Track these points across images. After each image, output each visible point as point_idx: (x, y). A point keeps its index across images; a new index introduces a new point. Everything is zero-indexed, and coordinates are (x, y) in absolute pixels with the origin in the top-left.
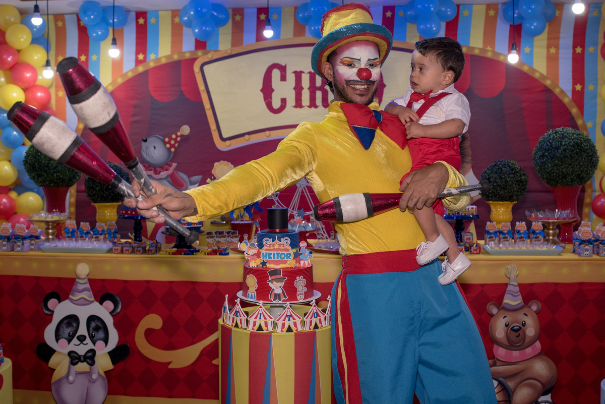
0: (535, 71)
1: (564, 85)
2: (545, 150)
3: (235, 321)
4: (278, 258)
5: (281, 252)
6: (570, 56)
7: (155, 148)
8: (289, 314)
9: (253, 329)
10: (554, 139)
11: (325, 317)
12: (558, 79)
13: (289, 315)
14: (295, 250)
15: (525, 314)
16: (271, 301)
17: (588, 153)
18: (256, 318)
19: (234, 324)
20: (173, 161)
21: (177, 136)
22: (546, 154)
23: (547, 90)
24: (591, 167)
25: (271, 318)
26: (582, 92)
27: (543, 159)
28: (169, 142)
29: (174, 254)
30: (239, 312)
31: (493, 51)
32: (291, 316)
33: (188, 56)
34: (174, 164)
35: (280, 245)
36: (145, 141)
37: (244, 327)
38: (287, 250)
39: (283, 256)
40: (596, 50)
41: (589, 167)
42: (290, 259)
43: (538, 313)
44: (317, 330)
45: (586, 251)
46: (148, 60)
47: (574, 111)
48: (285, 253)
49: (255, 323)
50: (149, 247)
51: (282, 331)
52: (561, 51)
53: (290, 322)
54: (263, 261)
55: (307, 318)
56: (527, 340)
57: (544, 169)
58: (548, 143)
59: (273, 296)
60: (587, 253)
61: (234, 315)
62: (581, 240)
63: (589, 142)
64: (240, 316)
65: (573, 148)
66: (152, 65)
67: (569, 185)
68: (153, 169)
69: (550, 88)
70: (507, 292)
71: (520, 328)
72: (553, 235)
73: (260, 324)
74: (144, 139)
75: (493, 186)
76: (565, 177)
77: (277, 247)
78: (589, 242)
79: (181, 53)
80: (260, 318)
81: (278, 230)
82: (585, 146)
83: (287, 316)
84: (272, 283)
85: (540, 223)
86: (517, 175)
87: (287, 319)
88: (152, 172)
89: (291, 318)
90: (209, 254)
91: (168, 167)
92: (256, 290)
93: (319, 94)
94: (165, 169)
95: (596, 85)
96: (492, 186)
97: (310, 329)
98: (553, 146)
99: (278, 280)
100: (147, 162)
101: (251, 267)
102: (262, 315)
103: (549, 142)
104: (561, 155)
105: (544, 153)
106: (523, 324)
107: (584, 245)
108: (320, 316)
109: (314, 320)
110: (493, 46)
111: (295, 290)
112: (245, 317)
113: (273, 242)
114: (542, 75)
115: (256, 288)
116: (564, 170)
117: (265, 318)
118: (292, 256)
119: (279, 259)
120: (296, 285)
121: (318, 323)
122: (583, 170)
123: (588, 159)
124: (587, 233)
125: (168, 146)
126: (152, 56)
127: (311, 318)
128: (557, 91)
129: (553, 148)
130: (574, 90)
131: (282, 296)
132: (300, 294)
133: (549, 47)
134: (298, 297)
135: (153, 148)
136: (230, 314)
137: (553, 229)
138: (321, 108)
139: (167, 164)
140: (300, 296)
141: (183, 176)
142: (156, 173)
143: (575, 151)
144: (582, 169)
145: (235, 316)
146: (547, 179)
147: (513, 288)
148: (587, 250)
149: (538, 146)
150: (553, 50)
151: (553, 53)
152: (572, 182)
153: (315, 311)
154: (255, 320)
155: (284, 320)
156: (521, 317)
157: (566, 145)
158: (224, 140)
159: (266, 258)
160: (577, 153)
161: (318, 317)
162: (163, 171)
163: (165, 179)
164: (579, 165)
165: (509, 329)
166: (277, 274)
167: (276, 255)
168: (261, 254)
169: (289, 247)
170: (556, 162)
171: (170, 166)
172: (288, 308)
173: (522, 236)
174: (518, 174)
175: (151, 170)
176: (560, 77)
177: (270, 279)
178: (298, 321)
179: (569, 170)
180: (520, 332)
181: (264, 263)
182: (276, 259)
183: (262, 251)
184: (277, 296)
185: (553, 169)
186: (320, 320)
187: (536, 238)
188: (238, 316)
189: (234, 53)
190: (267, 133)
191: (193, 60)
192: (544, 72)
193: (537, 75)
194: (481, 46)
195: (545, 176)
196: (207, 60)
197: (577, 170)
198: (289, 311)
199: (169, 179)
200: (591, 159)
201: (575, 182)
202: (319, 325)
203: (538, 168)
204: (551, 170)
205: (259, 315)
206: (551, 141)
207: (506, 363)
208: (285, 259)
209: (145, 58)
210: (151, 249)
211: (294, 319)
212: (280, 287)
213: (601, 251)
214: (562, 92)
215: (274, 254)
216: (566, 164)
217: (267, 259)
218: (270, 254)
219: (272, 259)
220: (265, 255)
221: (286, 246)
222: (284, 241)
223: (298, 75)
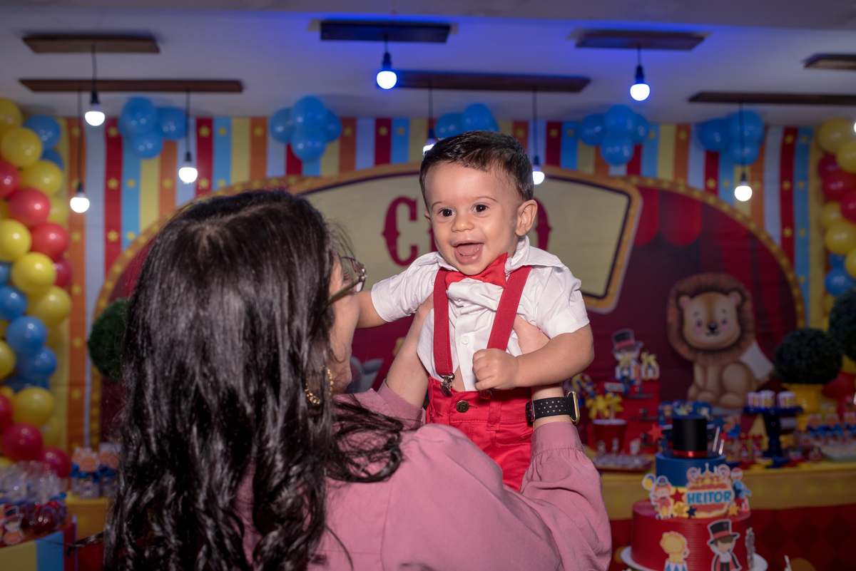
0: (737, 212)
1: (772, 230)
4: (711, 500)
6: (777, 193)
12: (763, 221)
23: (751, 236)
26: (792, 239)
31: (687, 186)
35: (712, 479)
39: (718, 497)
40: (806, 187)
42: (729, 500)
47: (784, 262)
48: (723, 491)
59: (718, 568)
69: (755, 233)
77: (707, 482)
84: (716, 545)
92: (685, 559)
95: (807, 230)
99: (726, 539)
110: (685, 179)
113: (701, 473)
114: (745, 217)
115: (686, 556)
118: (733, 496)
119: (713, 502)
128: (763, 237)
130: (783, 234)
131: (732, 565)
133: (752, 181)
150: (757, 185)
159: (694, 502)
166: (723, 530)
167: (708, 497)
168: (684, 496)
169: (727, 481)
177: (712, 539)
181: (691, 512)
182: (708, 503)
183: (687, 491)
184: (725, 568)
189: (343, 180)
192: (748, 213)
193: (739, 217)
194: (671, 178)
208: (722, 501)
212: (728, 551)
214: (769, 239)
215: (705, 494)
217: (696, 504)
218: (699, 495)
219: (703, 503)
220: (691, 496)
221: (724, 479)
222: (719, 471)
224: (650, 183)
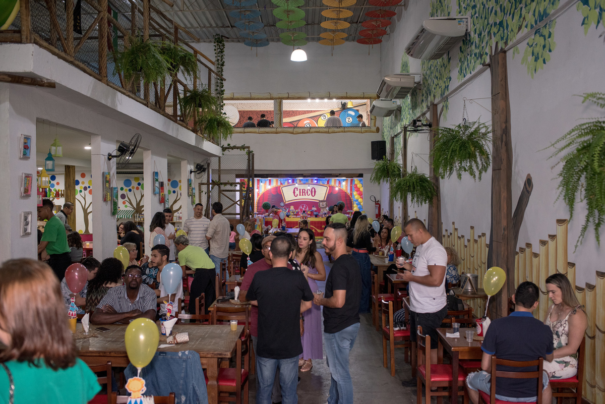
189: (288, 185)
223: (300, 190)
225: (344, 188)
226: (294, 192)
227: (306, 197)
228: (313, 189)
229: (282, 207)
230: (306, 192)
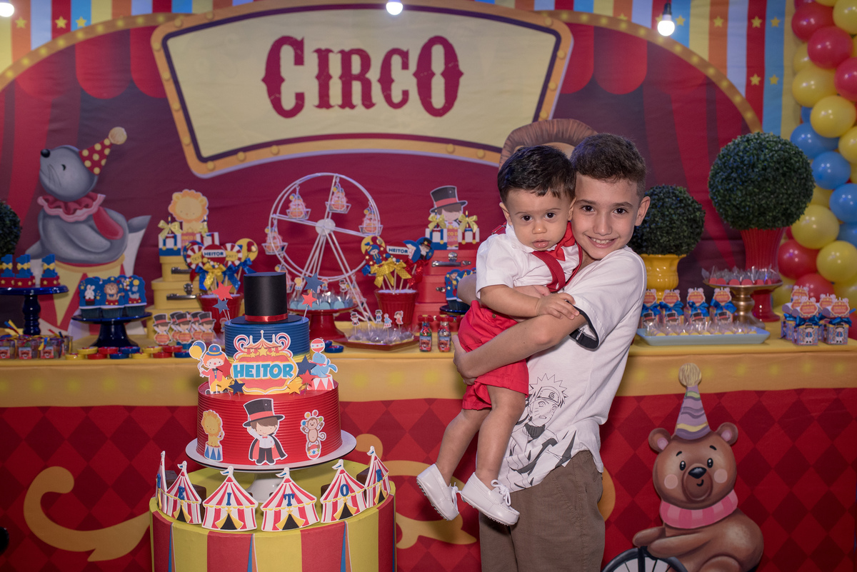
0: (692, 53)
1: (735, 77)
2: (732, 168)
3: (178, 508)
4: (265, 375)
5: (272, 364)
6: (744, 31)
7: (64, 167)
8: (288, 492)
9: (214, 526)
10: (745, 151)
11: (365, 491)
12: (725, 67)
13: (289, 495)
14: (300, 358)
15: (712, 447)
16: (253, 463)
17: (800, 175)
18: (220, 503)
19: (177, 514)
20: (96, 191)
21: (104, 147)
22: (734, 175)
23: (709, 84)
24: (804, 197)
25: (252, 503)
26: (760, 88)
27: (729, 184)
28: (90, 158)
29: (91, 357)
30: (185, 489)
31: (629, 22)
32: (294, 495)
33: (140, 22)
34: (99, 195)
35: (269, 349)
36: (47, 155)
37: (195, 521)
38: (284, 358)
39: (276, 371)
40: (782, 24)
41: (802, 198)
42: (291, 375)
43: (733, 444)
44: (348, 521)
45: (807, 336)
46: (73, 28)
47: (749, 115)
48: (281, 364)
49: (218, 513)
50: (45, 346)
51: (275, 528)
52: (730, 24)
53: (292, 508)
54: (236, 381)
55: (326, 499)
56: (716, 490)
57: (729, 201)
58: (737, 158)
59: (256, 453)
60: (810, 339)
61: (176, 495)
62: (800, 318)
63: (801, 156)
64: (188, 499)
65: (777, 166)
66: (81, 36)
67: (768, 226)
68: (62, 204)
69: (714, 80)
70: (682, 410)
71: (705, 470)
72: (746, 310)
73: (229, 515)
74: (45, 151)
75: (650, 228)
76: (762, 214)
77: (263, 352)
78: (812, 321)
79: (129, 18)
80: (229, 504)
81: (266, 319)
82: (796, 162)
83: (284, 496)
84: (254, 427)
85: (727, 290)
86: (688, 210)
87: (285, 502)
88: (61, 210)
89: (293, 501)
90: (156, 356)
91: (88, 201)
92: (221, 442)
93: (357, 87)
94: (83, 205)
95: (781, 76)
96: (648, 230)
97: (333, 519)
98: (746, 162)
99: (266, 421)
100: (52, 193)
101: (212, 393)
102: (232, 496)
103: (738, 155)
104: (759, 177)
105: (730, 174)
106: (708, 463)
107: (804, 326)
108: (353, 491)
109: (341, 501)
110: (629, 14)
111: (303, 439)
112: (197, 500)
113: (254, 342)
114: (702, 59)
115: (222, 439)
116: (763, 202)
117: (239, 503)
118: (296, 370)
119: (269, 376)
120: (304, 429)
121: (350, 505)
122: (793, 201)
123: (800, 184)
124: (809, 305)
125: (88, 164)
126: (80, 23)
127: (336, 496)
128: (724, 85)
129: (745, 165)
130: (749, 82)
131: (275, 452)
132: (313, 447)
133: (712, 17)
134: (309, 454)
135: (62, 168)
136: (169, 492)
137: (746, 300)
138: (360, 108)
139: (88, 196)
140: (312, 450)
141: (116, 217)
142: (69, 211)
143: (781, 171)
144: (790, 200)
145: (177, 498)
146: (733, 217)
147: (692, 403)
148: (809, 335)
149: (719, 162)
150: (718, 22)
151: (718, 27)
152: (774, 222)
153: (343, 482)
154: (218, 507)
155: (279, 505)
156: (705, 451)
157: (766, 160)
158: (204, 160)
159: (242, 375)
160: (784, 175)
161: (350, 494)
162: (81, 209)
163: (85, 222)
164: (787, 194)
165: (687, 474)
166: (263, 410)
167: (262, 370)
168: (232, 368)
169: (288, 353)
170: (750, 188)
171: (94, 200)
172: (287, 481)
173: (699, 311)
174: (690, 209)
175: (59, 207)
176: (729, 63)
177: (249, 420)
178: (308, 505)
179: (771, 202)
180: (704, 477)
181: (237, 387)
182: (262, 377)
183: (235, 362)
184: (266, 454)
185: (744, 201)
186: (354, 499)
187: (721, 314)
188: (183, 499)
189: (217, 18)
190: (274, 149)
191: (149, 30)
192: (706, 56)
193: (694, 61)
194: (610, 13)
195: (730, 213)
196: (173, 30)
197: (784, 201)
198: (288, 488)
199: (92, 222)
200: (805, 184)
201: (779, 222)
202: (352, 509)
203: (719, 198)
204: (742, 202)
205: (226, 496)
206: (741, 154)
207: (682, 532)
208: (281, 376)
209: (68, 25)
210: (47, 349)
211: (299, 501)
212: (271, 435)
213: (831, 336)
214: (732, 86)
215: (258, 367)
216: (766, 191)
217: (244, 377)
218: (249, 367)
219: (255, 378)
220: (239, 369)
221: (283, 350)
222: (278, 341)
223: (323, 55)
224: (584, 19)
225: (699, 48)
226: (273, 80)
227: (380, 118)
228: (438, 53)
229: (69, 204)
230: (374, 74)
